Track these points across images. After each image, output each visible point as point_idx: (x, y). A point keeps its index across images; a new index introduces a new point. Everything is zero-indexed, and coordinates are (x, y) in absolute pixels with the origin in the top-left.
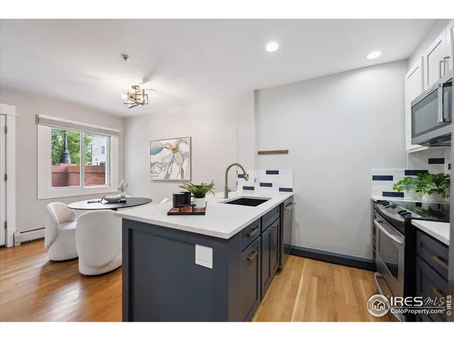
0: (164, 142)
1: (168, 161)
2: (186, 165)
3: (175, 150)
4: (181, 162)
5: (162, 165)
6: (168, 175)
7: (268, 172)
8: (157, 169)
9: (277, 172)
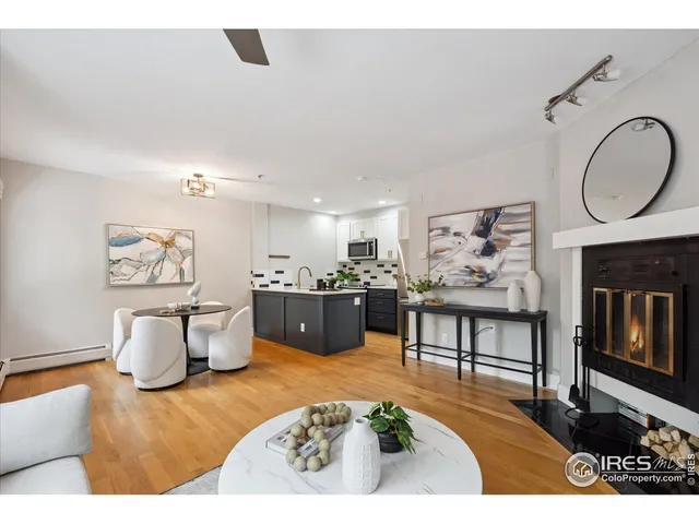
0: (144, 231)
1: (153, 257)
2: (187, 265)
3: (168, 244)
4: (179, 260)
5: (139, 265)
6: (153, 278)
7: (277, 272)
8: (126, 269)
9: (282, 272)
